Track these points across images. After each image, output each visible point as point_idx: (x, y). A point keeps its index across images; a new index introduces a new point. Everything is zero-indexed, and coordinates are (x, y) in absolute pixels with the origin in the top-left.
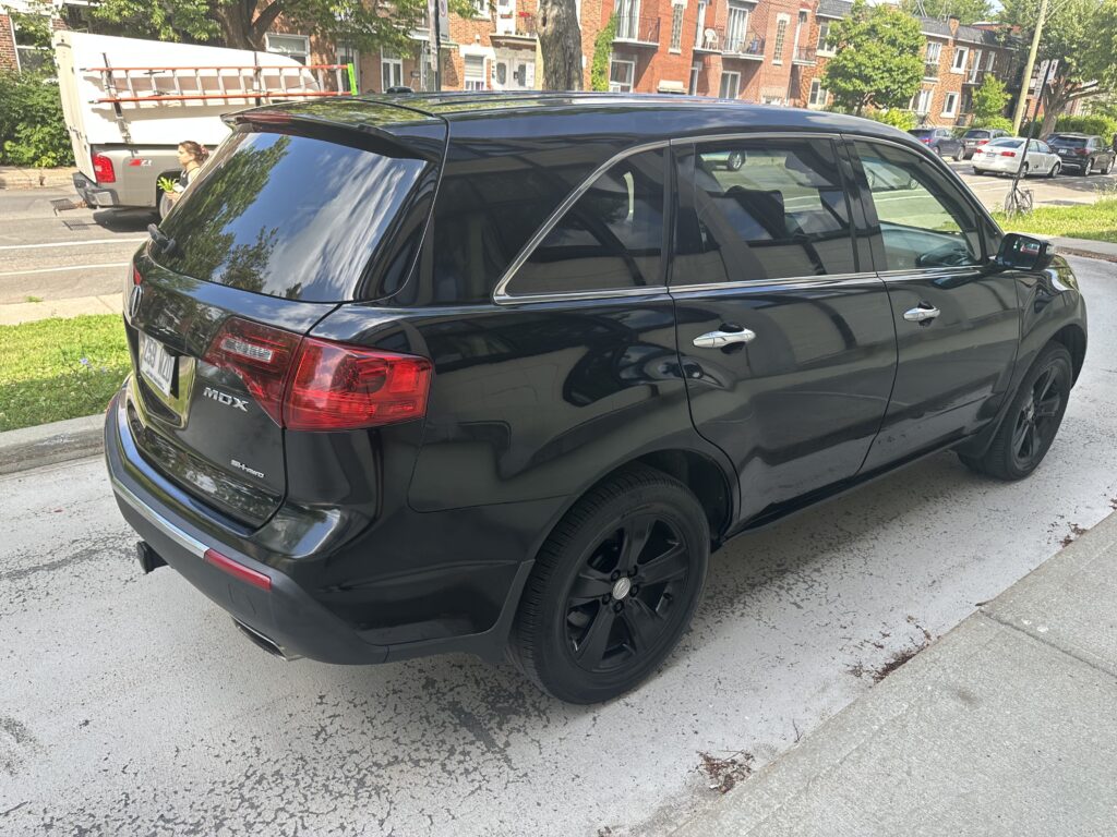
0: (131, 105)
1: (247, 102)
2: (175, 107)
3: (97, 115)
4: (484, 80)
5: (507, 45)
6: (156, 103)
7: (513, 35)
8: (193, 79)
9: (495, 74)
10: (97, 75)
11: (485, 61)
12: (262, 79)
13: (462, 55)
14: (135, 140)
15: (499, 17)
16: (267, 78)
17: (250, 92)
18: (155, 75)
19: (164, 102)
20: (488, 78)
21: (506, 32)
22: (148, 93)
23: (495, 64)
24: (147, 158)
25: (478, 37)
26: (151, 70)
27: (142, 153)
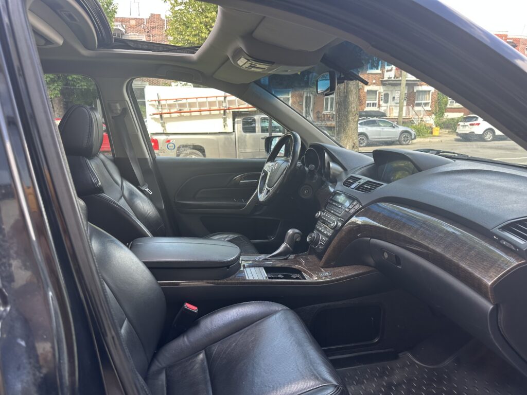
0: (168, 116)
1: (220, 112)
2: (187, 116)
3: (153, 120)
4: (377, 102)
5: (389, 84)
6: (179, 114)
7: (393, 79)
8: (195, 103)
9: (383, 98)
10: (154, 103)
11: (378, 93)
12: (227, 101)
13: (366, 90)
14: (168, 131)
15: (385, 72)
16: (228, 101)
17: (222, 108)
18: (178, 102)
19: (182, 114)
20: (379, 101)
21: (389, 78)
22: (175, 110)
23: (383, 94)
24: (173, 139)
25: (374, 81)
26: (176, 99)
27: (171, 137)
